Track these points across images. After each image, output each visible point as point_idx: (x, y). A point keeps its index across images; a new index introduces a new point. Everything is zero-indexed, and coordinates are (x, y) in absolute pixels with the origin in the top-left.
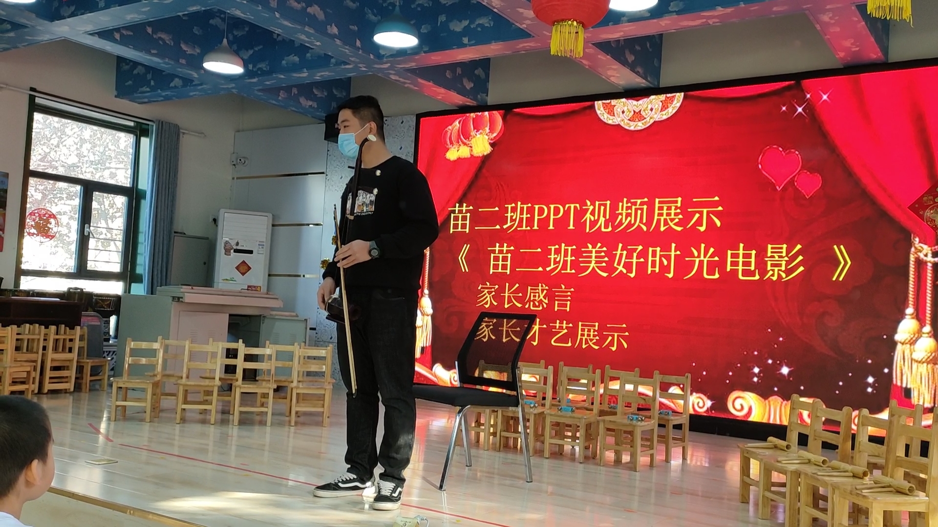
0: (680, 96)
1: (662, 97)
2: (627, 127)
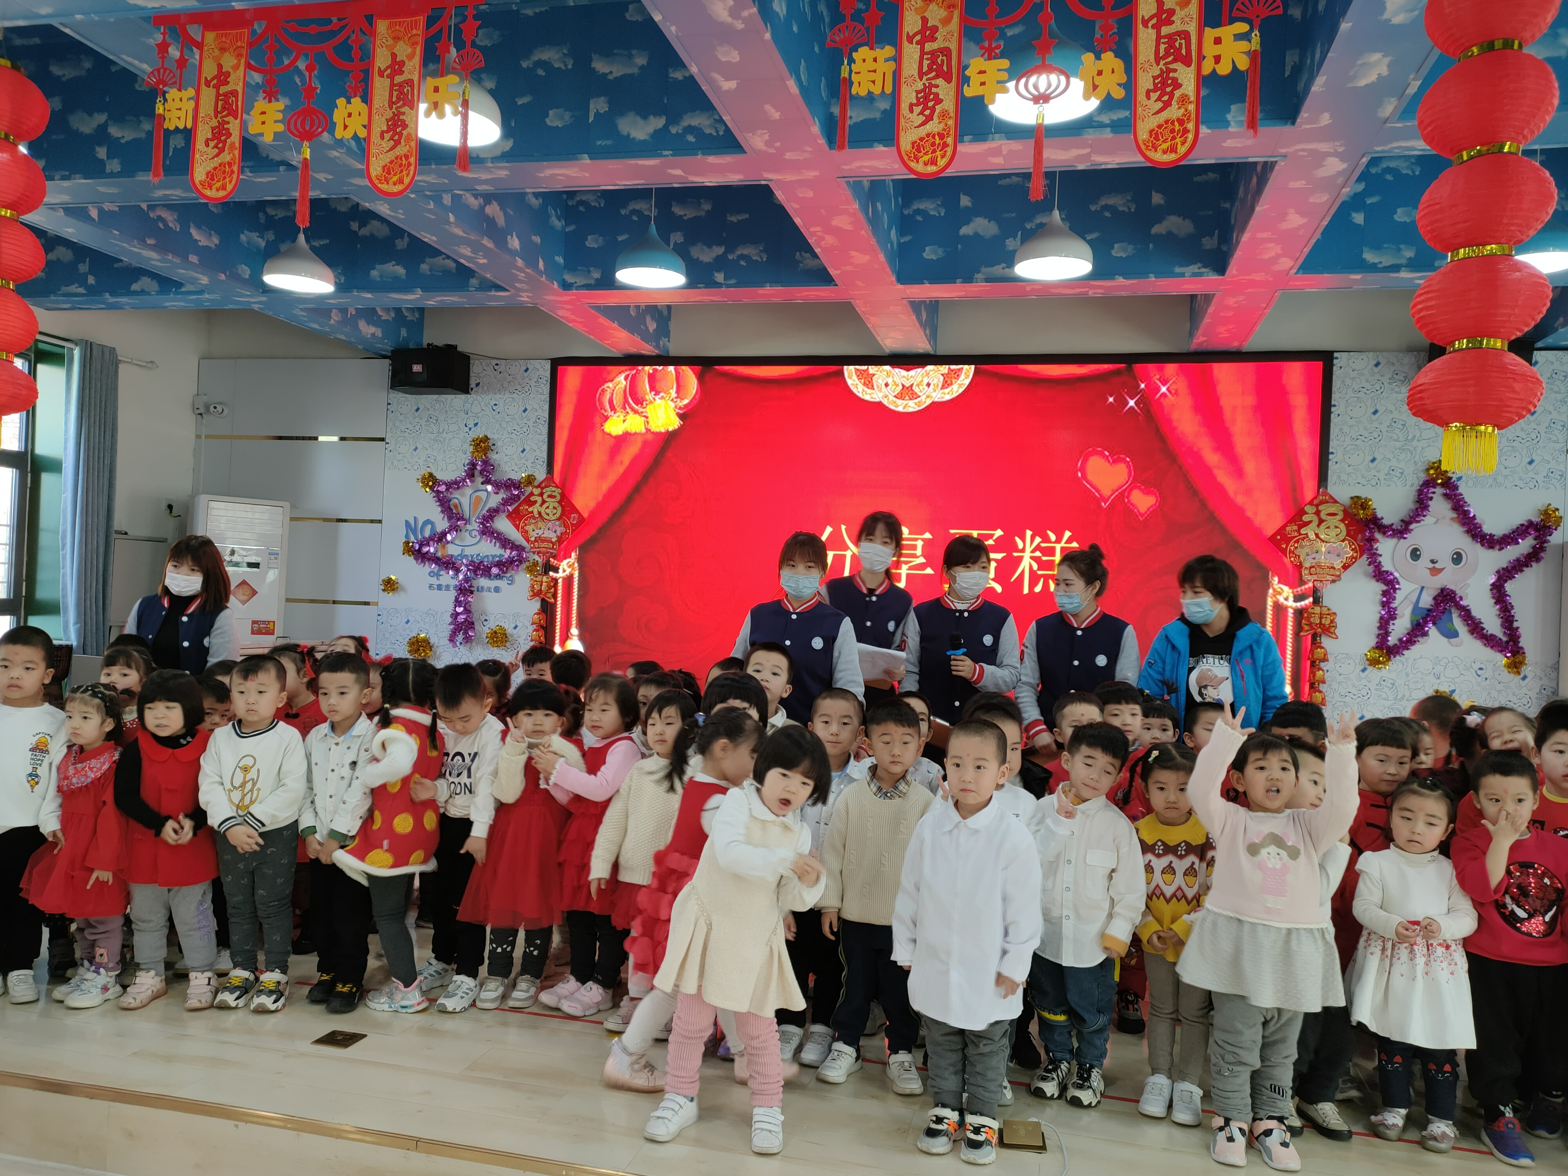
0: (968, 371)
1: (944, 369)
2: (892, 407)
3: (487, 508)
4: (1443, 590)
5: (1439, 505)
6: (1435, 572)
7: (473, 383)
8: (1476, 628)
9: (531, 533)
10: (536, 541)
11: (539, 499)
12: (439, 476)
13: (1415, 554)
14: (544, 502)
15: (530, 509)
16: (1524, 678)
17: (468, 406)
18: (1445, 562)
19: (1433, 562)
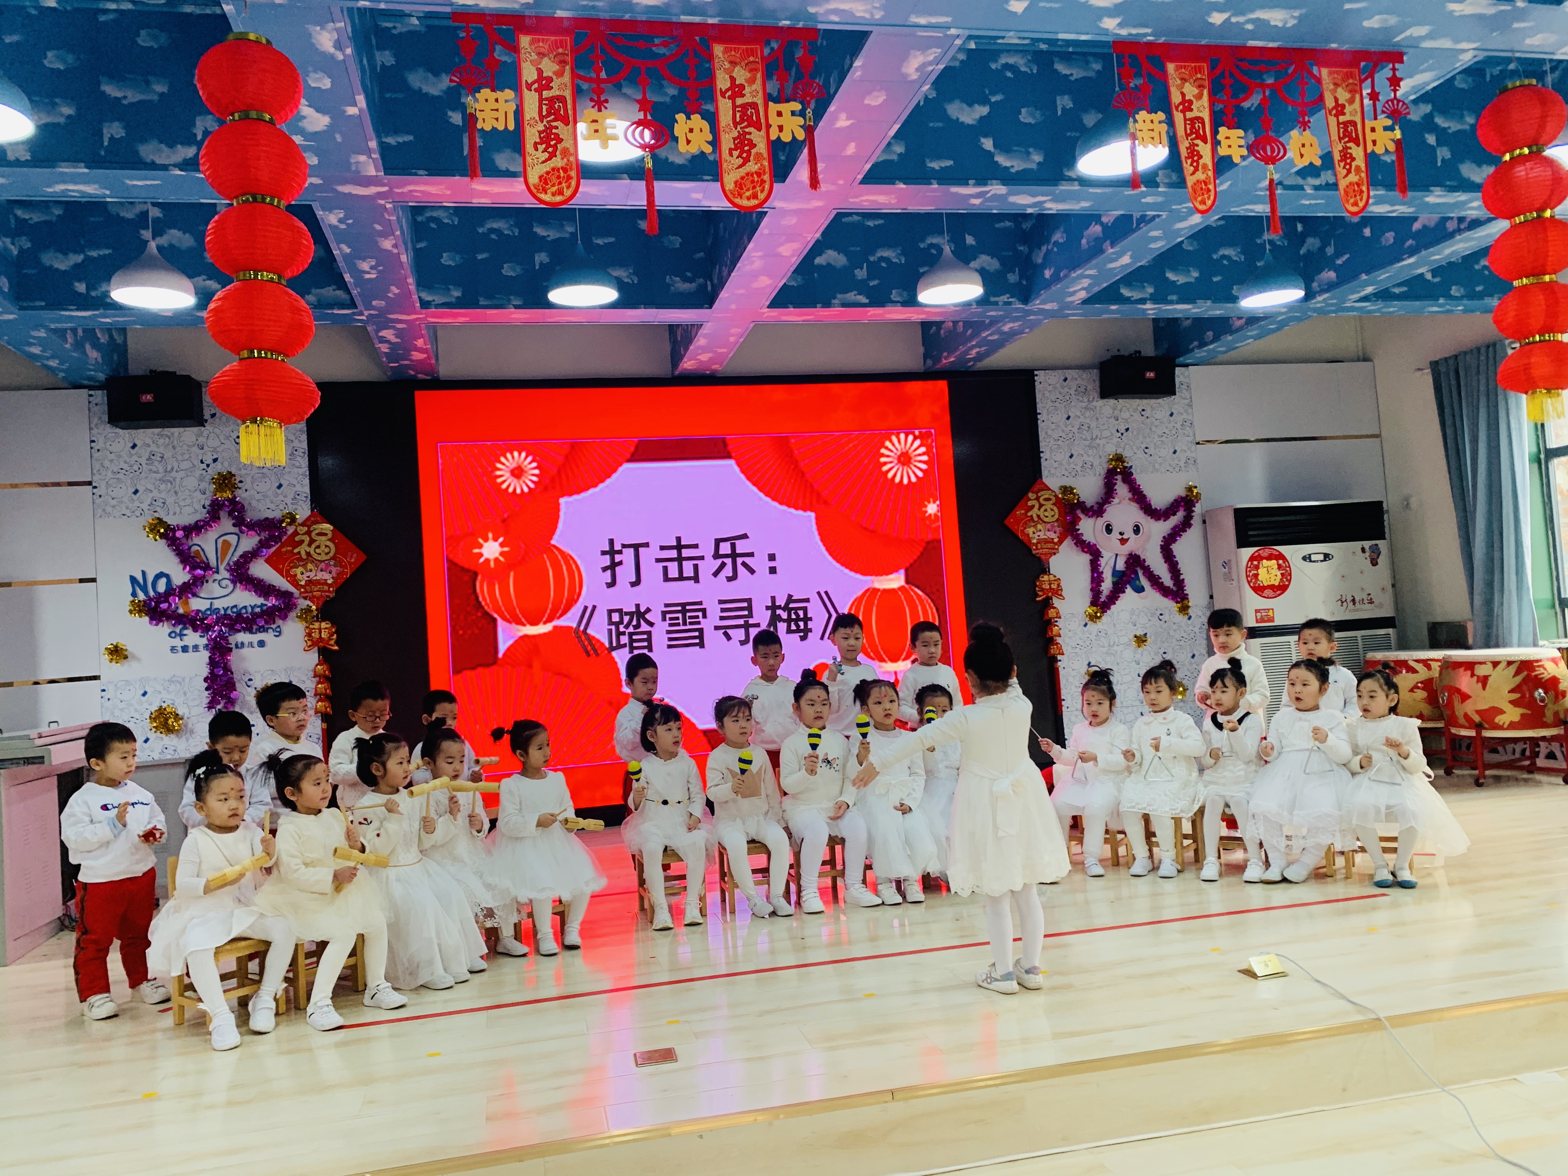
3: (240, 552)
4: (1130, 555)
5: (1122, 489)
6: (1123, 541)
7: (207, 415)
8: (1155, 581)
9: (299, 576)
10: (306, 585)
11: (307, 539)
12: (172, 521)
13: (1109, 529)
14: (312, 541)
15: (296, 551)
16: (1190, 618)
17: (202, 440)
18: (1129, 534)
19: (1121, 534)
